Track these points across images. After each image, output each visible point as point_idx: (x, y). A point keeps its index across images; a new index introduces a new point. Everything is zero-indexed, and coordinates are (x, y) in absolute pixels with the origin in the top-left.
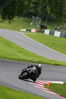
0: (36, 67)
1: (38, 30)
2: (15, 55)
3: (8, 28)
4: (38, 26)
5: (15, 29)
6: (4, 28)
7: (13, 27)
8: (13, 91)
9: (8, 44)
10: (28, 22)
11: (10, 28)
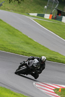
0: (38, 59)
1: (54, 17)
2: (19, 47)
3: (13, 10)
4: (54, 11)
5: (22, 12)
6: (8, 10)
7: (20, 10)
8: (12, 93)
9: (11, 31)
10: (41, 5)
11: (15, 11)
